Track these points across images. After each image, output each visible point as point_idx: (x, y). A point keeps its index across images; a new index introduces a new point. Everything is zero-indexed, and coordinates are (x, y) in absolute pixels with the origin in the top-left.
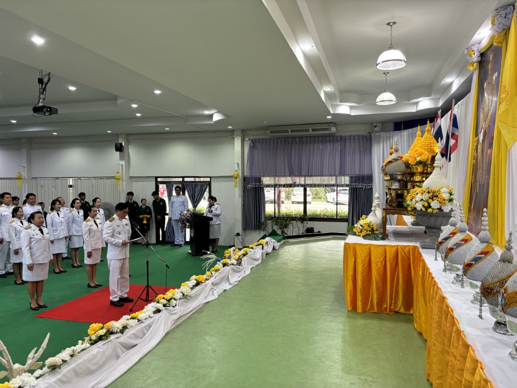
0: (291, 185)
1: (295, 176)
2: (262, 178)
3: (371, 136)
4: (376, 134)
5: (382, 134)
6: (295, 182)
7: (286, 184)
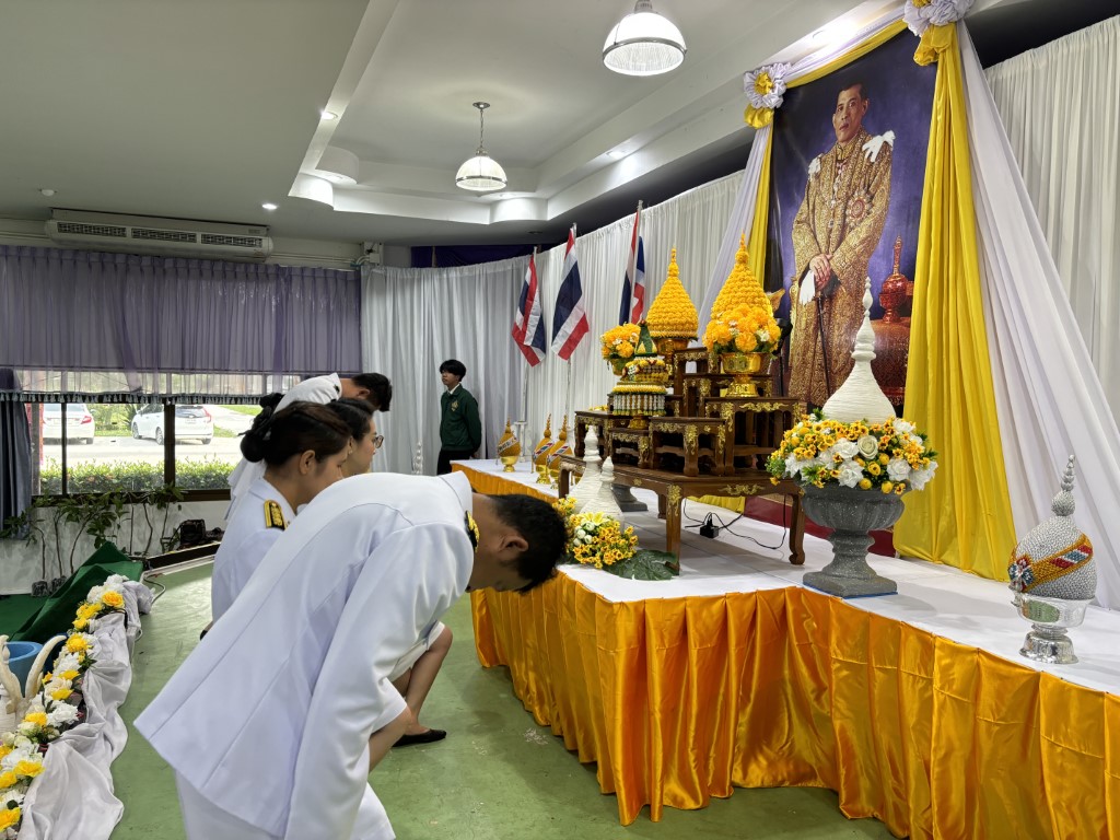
0: (124, 396)
1: (140, 370)
2: (17, 373)
3: (358, 273)
4: (374, 270)
5: (391, 271)
6: (140, 389)
7: (107, 395)
